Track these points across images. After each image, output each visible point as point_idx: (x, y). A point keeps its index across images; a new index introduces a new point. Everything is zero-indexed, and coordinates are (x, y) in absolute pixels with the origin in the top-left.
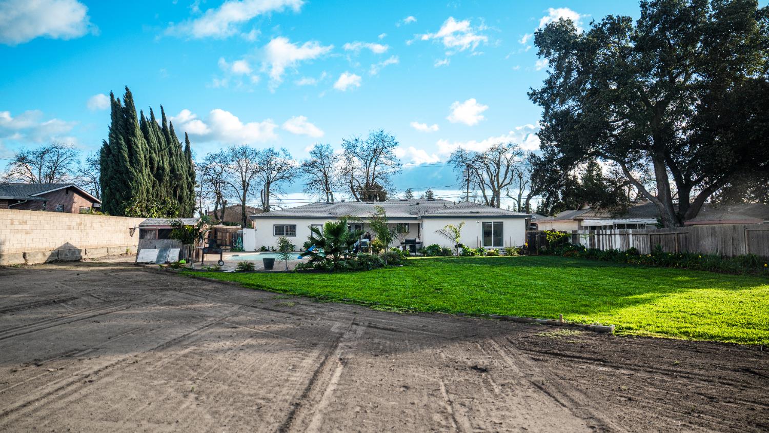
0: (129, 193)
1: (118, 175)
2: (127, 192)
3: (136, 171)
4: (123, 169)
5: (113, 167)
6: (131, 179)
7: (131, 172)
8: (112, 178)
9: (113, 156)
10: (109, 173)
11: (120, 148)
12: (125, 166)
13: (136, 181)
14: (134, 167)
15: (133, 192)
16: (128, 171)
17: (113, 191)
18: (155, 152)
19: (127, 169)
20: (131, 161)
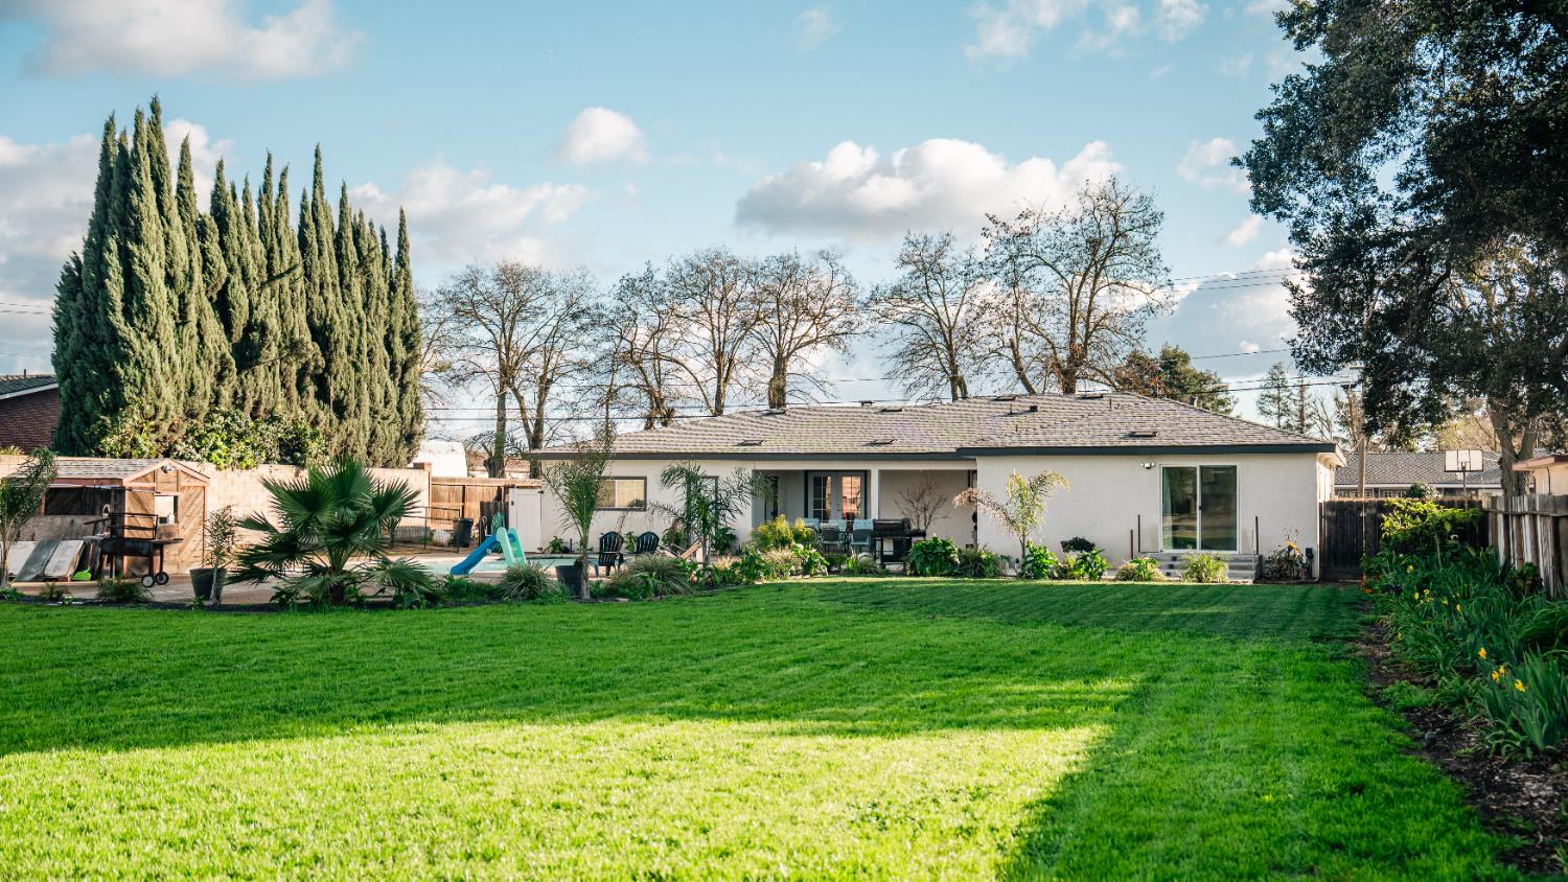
0: (117, 395)
1: (94, 348)
2: (112, 393)
3: (139, 336)
4: (104, 332)
5: (80, 328)
6: (124, 359)
7: (123, 340)
8: (77, 355)
9: (86, 297)
10: (71, 342)
11: (102, 274)
12: (109, 324)
13: (137, 363)
14: (133, 325)
15: (128, 392)
16: (114, 336)
17: (77, 389)
18: (245, 279)
19: (113, 330)
20: (126, 312)
